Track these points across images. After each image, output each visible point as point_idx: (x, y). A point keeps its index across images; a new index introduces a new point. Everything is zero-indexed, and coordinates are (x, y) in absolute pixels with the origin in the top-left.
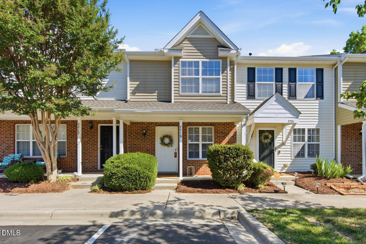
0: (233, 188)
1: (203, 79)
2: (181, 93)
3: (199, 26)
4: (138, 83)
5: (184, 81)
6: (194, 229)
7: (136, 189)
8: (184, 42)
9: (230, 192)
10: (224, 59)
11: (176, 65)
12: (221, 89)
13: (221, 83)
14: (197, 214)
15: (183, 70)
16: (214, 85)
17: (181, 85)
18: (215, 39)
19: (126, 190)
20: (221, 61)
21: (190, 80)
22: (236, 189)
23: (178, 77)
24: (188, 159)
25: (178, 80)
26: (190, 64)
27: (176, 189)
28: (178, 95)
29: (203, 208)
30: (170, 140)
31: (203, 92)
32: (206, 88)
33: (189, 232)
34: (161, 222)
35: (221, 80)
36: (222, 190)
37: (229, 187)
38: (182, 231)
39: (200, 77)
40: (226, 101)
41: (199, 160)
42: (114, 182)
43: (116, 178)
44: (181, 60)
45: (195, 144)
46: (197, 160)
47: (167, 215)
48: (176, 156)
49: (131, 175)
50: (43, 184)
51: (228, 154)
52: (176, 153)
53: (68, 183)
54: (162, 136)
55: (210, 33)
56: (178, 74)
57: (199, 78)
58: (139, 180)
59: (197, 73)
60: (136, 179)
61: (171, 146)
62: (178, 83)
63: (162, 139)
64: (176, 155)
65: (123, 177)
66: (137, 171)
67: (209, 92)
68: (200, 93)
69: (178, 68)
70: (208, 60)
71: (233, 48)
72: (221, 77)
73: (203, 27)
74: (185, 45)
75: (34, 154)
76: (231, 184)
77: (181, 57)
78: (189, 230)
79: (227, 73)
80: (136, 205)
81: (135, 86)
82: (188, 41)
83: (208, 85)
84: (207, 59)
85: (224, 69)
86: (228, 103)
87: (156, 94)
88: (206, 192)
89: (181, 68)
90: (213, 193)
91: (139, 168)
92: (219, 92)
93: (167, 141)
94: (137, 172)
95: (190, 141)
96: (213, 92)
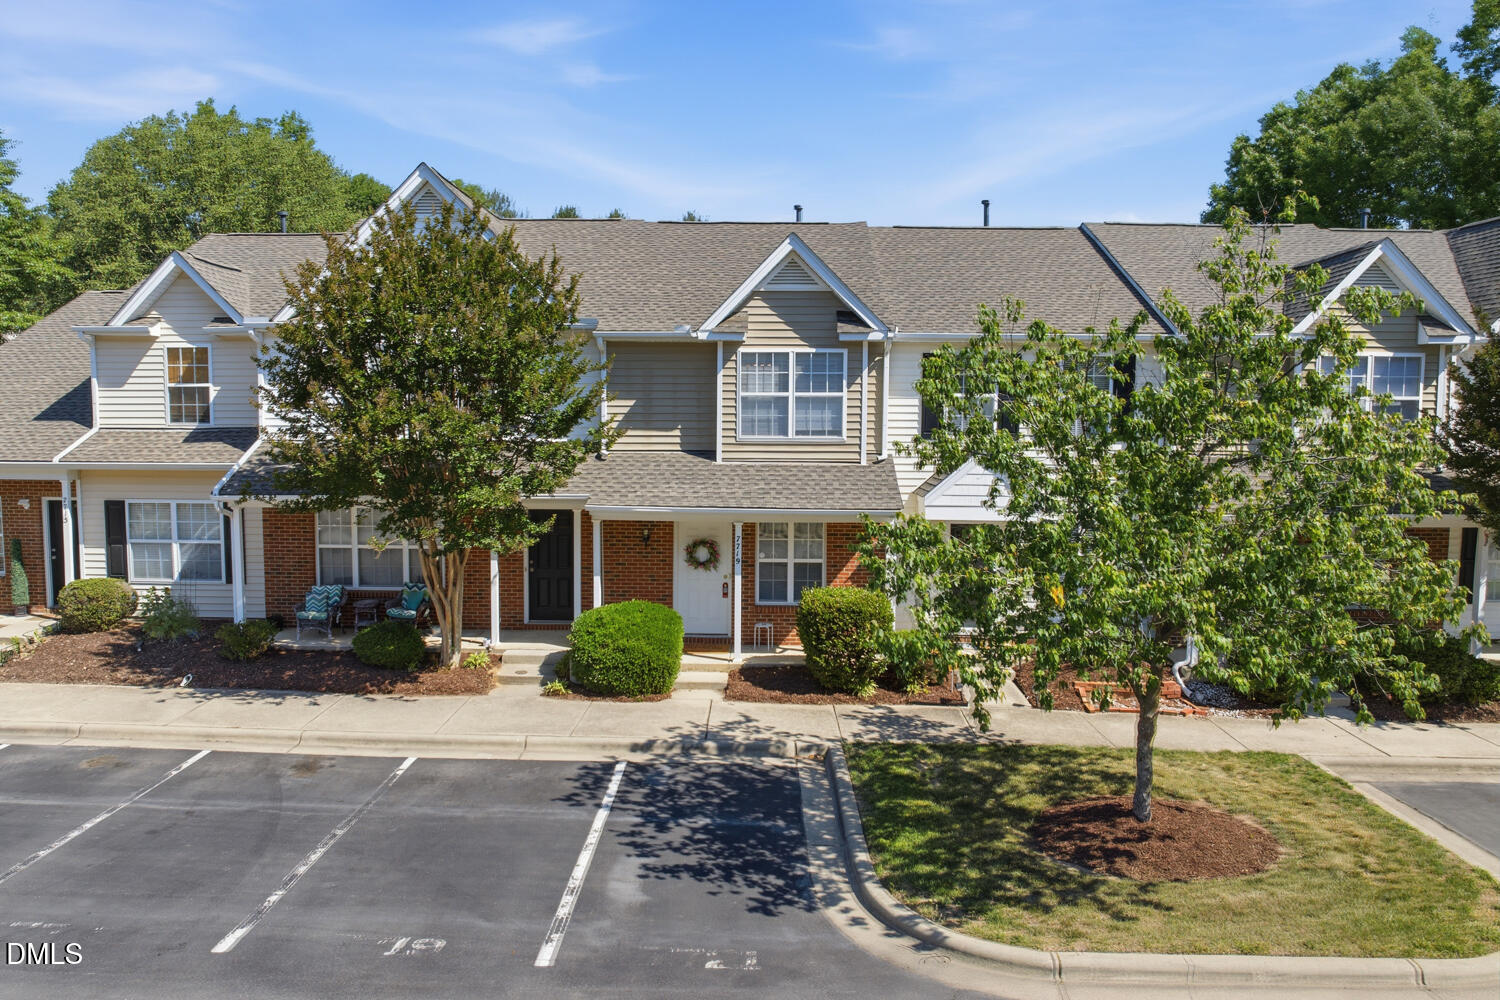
0: (849, 692)
1: (798, 400)
2: (741, 436)
3: (789, 260)
4: (632, 403)
5: (748, 403)
6: (763, 773)
7: (641, 693)
8: (752, 303)
9: (841, 701)
10: (855, 347)
11: (729, 365)
12: (845, 426)
13: (845, 411)
14: (773, 750)
15: (746, 378)
16: (828, 415)
17: (740, 415)
18: (832, 295)
19: (620, 694)
20: (845, 352)
21: (765, 403)
22: (856, 694)
23: (733, 395)
24: (758, 602)
25: (732, 403)
26: (766, 359)
27: (726, 689)
28: (733, 441)
29: (783, 739)
30: (711, 554)
31: (798, 433)
32: (807, 421)
33: (753, 776)
34: (717, 760)
35: (845, 403)
36: (825, 697)
37: (841, 691)
38: (745, 774)
39: (792, 394)
40: (856, 456)
41: (785, 607)
42: (597, 677)
43: (601, 669)
44: (742, 350)
45: (777, 564)
46: (781, 607)
47: (726, 748)
48: (725, 595)
49: (632, 664)
50: (440, 675)
51: (835, 624)
52: (725, 585)
53: (490, 672)
54: (690, 542)
55: (817, 280)
56: (733, 388)
57: (787, 398)
58: (649, 675)
59: (783, 384)
60: (643, 671)
61: (715, 567)
62: (733, 411)
63: (691, 550)
64: (727, 591)
65: (616, 668)
66: (644, 655)
67: (815, 433)
68: (790, 436)
69: (733, 372)
70: (813, 350)
71: (876, 328)
72: (845, 394)
73: (800, 263)
74: (750, 311)
75: (362, 582)
76: (846, 684)
77: (740, 343)
78: (755, 773)
79: (861, 385)
80: (670, 730)
81: (626, 410)
82: (763, 300)
83: (813, 415)
84: (810, 346)
85: (855, 374)
86: (864, 463)
87: (677, 432)
88: (789, 701)
89: (740, 373)
90: (805, 703)
91: (647, 649)
92: (839, 433)
93: (703, 554)
94: (646, 659)
95: (763, 555)
96: (822, 433)
